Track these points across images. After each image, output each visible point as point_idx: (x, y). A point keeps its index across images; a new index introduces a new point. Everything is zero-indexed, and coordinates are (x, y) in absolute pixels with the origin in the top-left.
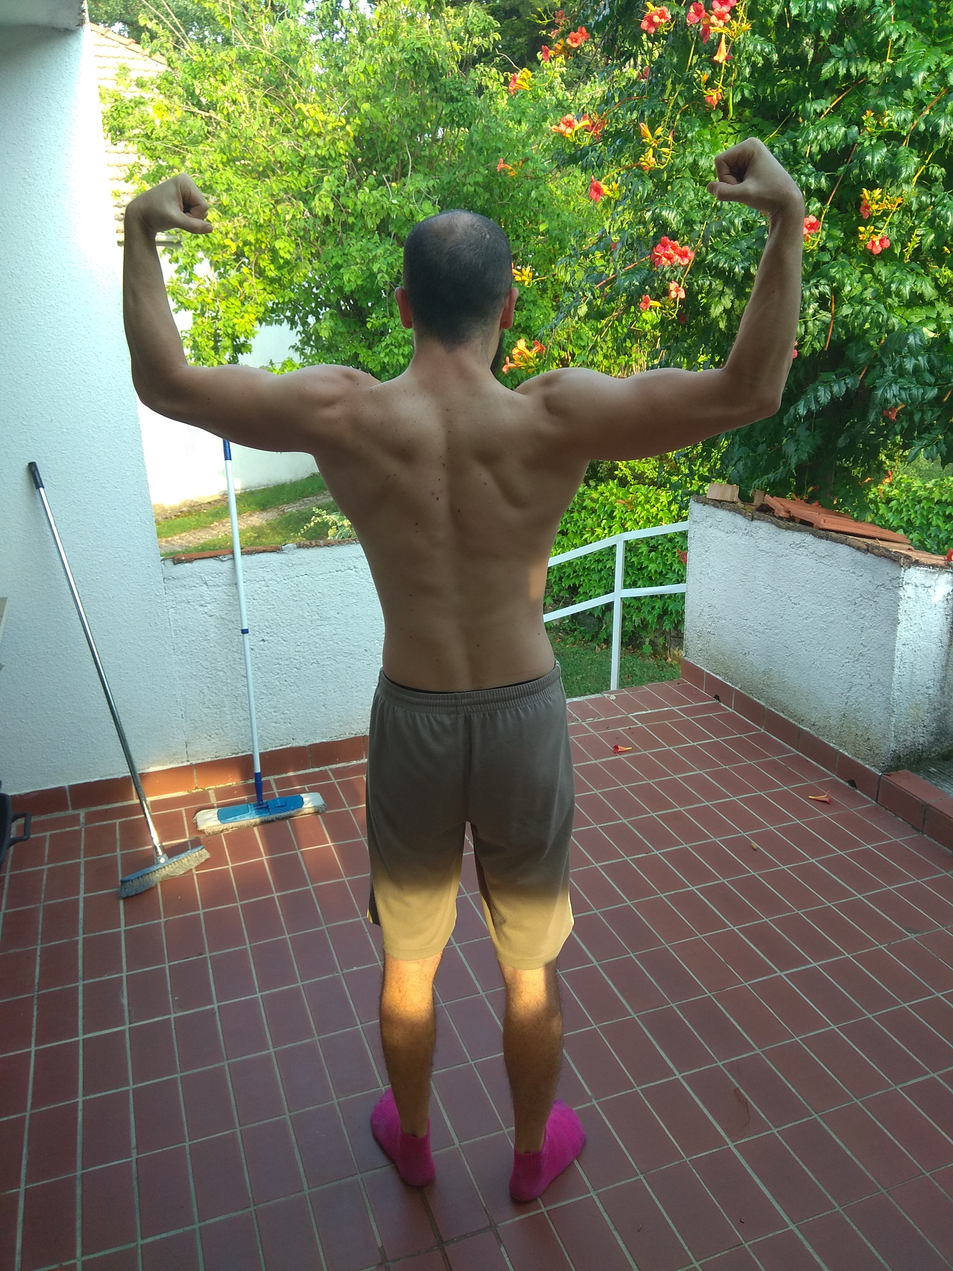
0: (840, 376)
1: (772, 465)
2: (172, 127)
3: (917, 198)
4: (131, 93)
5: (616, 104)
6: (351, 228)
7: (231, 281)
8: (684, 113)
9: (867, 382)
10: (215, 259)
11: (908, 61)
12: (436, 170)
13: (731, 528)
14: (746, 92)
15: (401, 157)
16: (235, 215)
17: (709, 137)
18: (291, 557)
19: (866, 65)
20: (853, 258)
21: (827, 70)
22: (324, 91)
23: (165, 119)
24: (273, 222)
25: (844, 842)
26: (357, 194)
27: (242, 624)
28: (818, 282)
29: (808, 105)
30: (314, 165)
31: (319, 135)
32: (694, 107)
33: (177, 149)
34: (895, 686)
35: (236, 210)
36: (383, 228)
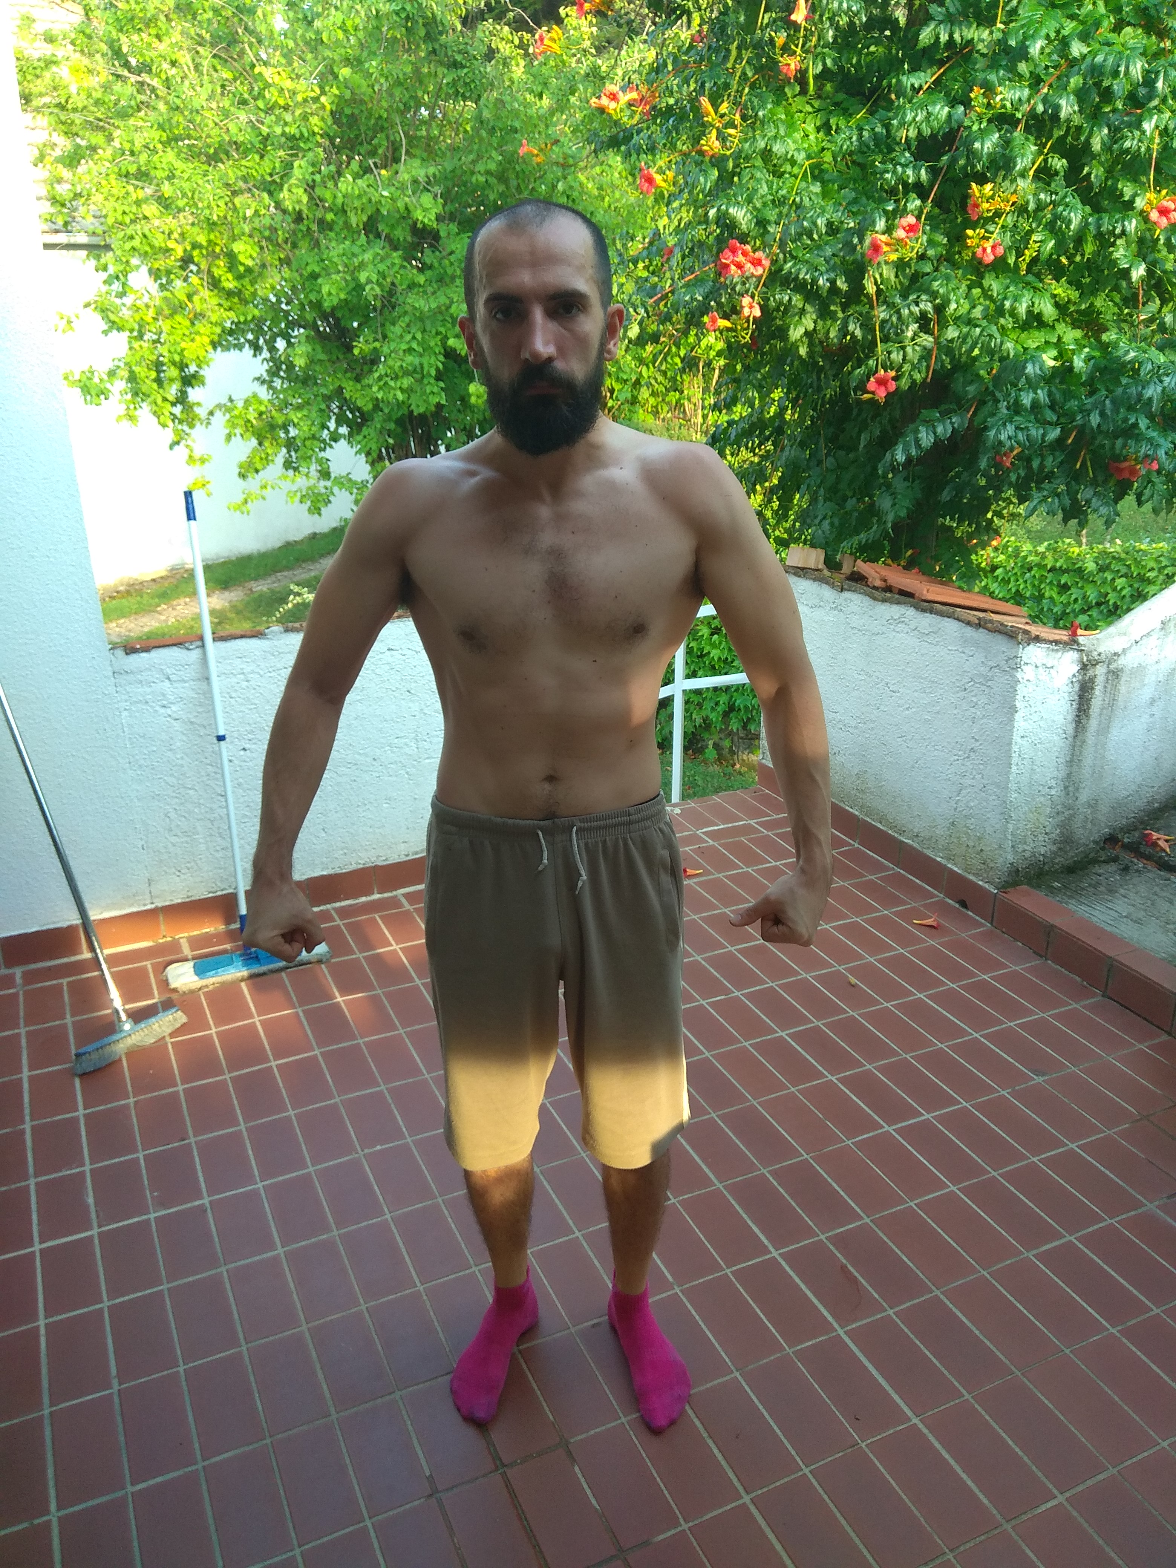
0: (945, 414)
1: (863, 523)
2: (94, 94)
3: (1035, 195)
4: (40, 50)
5: (669, 72)
6: (330, 226)
7: (176, 294)
8: (753, 87)
9: (977, 420)
10: (156, 266)
11: (1022, 26)
12: (437, 155)
13: (816, 601)
14: (829, 62)
15: (392, 138)
16: (180, 210)
17: (783, 117)
18: (276, 643)
19: (972, 31)
20: (958, 268)
21: (925, 36)
22: (290, 51)
23: (85, 85)
24: (229, 218)
25: (955, 973)
26: (336, 185)
27: (217, 729)
28: (918, 297)
29: (904, 79)
30: (281, 147)
31: (286, 108)
32: (763, 77)
33: (101, 124)
34: (1012, 786)
35: (181, 203)
36: (371, 228)
